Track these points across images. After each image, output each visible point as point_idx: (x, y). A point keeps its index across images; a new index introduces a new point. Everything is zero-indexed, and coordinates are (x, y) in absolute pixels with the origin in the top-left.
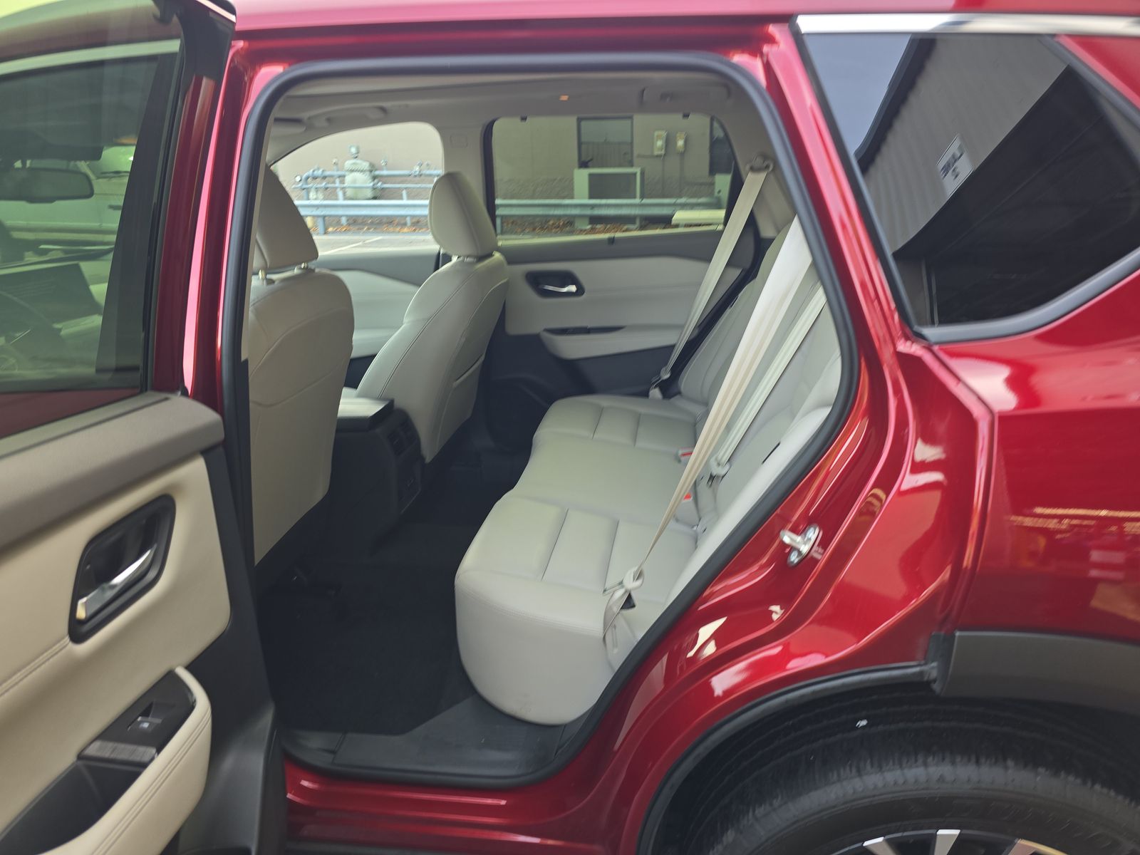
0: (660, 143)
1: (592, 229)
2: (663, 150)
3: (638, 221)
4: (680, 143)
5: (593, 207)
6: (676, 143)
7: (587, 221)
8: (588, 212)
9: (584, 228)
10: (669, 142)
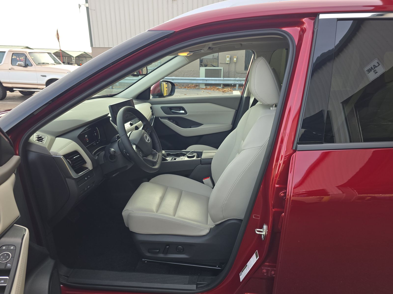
0: (228, 59)
1: (206, 88)
2: (229, 62)
3: (222, 85)
4: (235, 59)
5: (206, 80)
6: (233, 59)
7: (204, 85)
8: (205, 82)
9: (203, 87)
10: (231, 59)
